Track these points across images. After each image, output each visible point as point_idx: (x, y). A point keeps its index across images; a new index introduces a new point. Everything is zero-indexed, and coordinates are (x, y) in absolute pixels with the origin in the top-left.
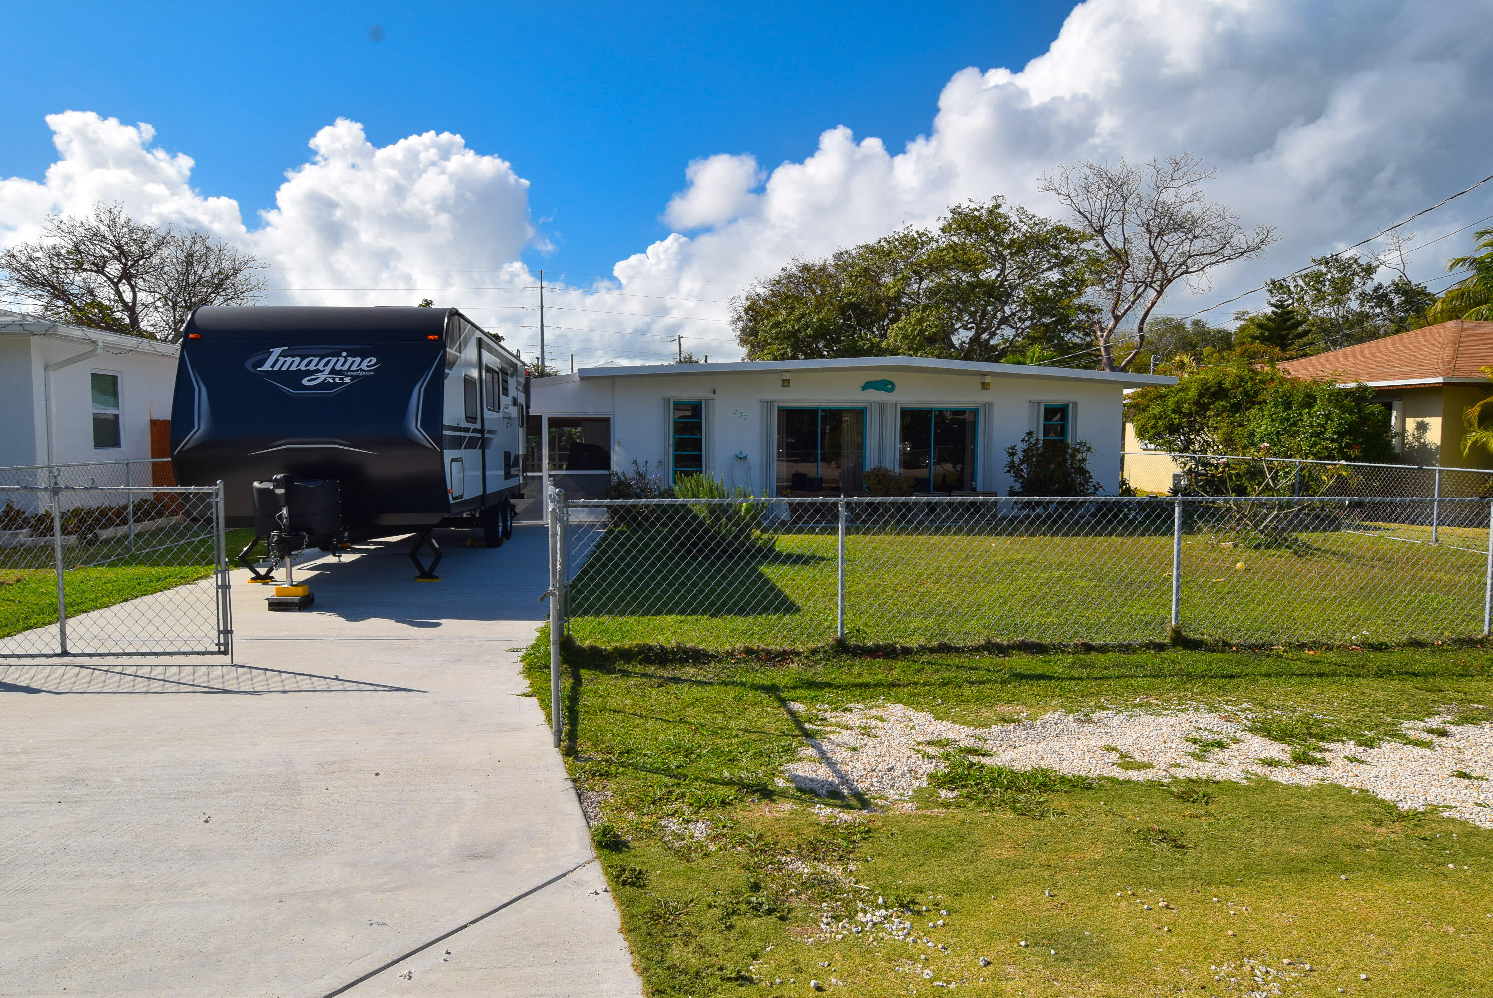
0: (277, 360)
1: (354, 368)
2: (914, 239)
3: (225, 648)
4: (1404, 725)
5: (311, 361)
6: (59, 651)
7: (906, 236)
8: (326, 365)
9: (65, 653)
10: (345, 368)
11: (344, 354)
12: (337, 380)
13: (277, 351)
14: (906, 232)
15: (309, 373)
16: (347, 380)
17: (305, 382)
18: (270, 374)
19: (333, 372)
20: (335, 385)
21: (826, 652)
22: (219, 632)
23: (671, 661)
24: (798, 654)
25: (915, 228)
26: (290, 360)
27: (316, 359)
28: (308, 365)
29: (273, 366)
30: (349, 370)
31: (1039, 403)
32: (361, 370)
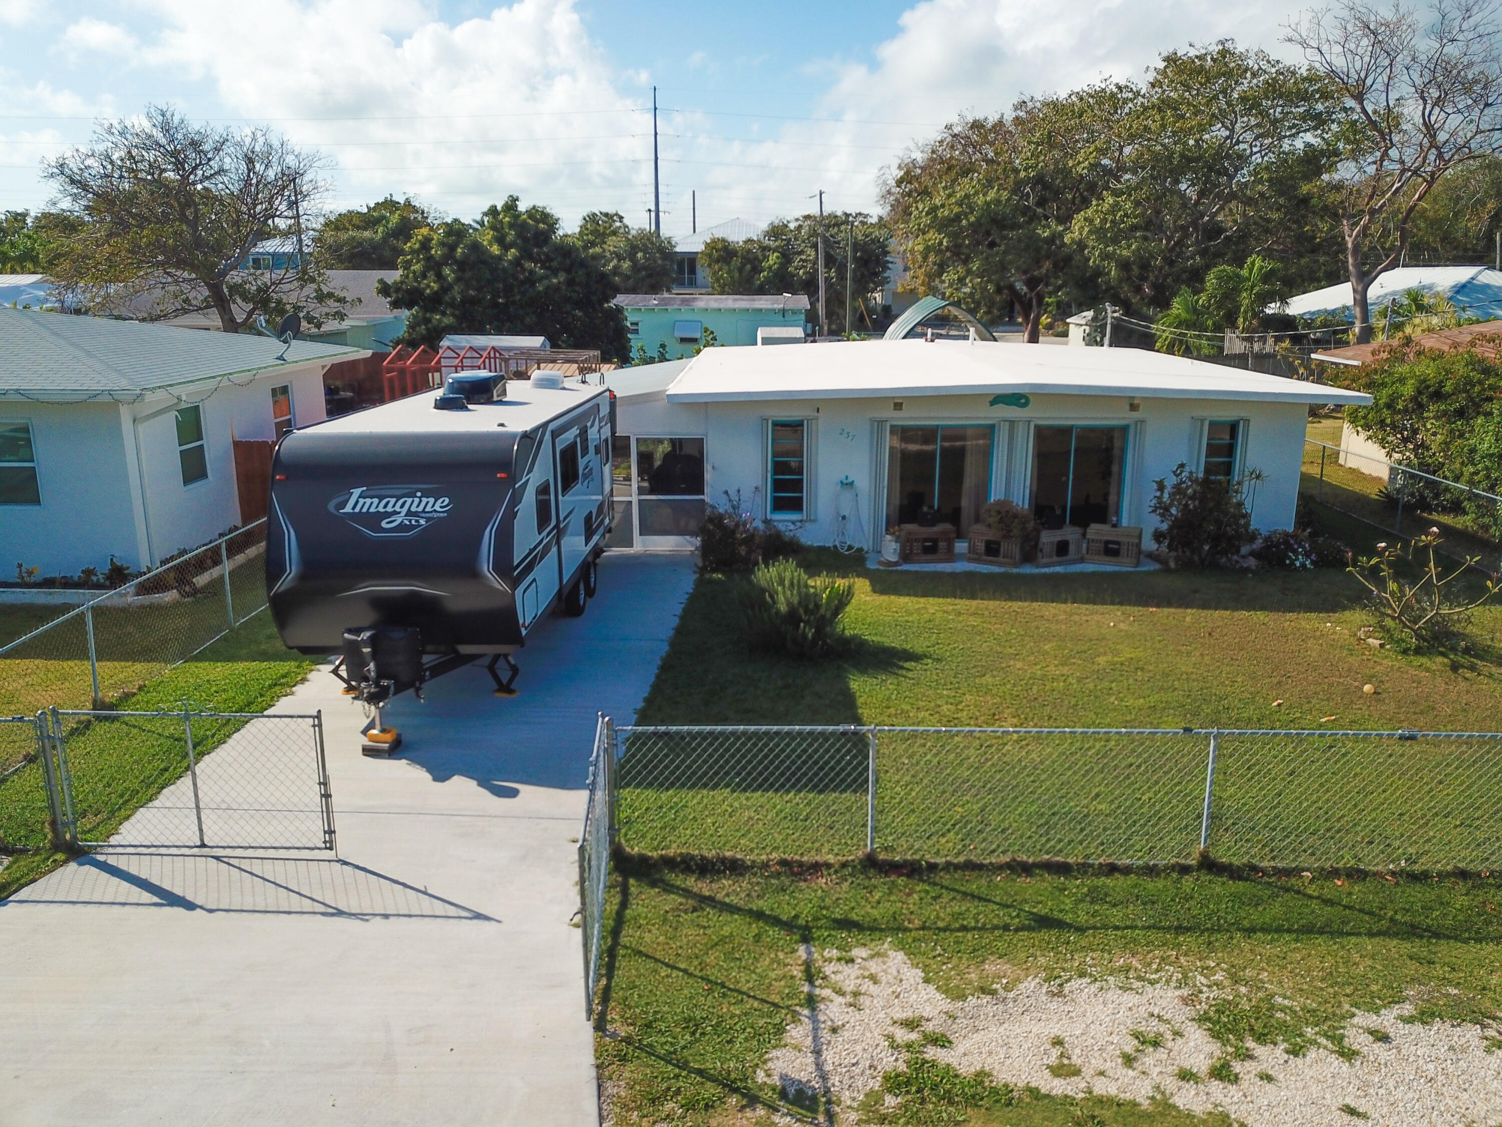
0: (357, 502)
1: (428, 509)
2: (1113, 95)
3: (330, 845)
4: (1355, 1020)
5: (388, 503)
6: (199, 843)
7: (1103, 90)
8: (402, 506)
9: (203, 845)
10: (420, 509)
11: (419, 494)
12: (413, 522)
13: (357, 492)
14: (1103, 86)
15: (387, 515)
16: (422, 522)
17: (384, 524)
18: (352, 516)
19: (409, 513)
20: (412, 527)
21: (854, 867)
22: (325, 832)
23: (710, 871)
24: (828, 866)
25: (1115, 80)
26: (369, 501)
27: (393, 500)
28: (385, 506)
29: (354, 508)
30: (424, 511)
31: (1202, 421)
32: (435, 511)
